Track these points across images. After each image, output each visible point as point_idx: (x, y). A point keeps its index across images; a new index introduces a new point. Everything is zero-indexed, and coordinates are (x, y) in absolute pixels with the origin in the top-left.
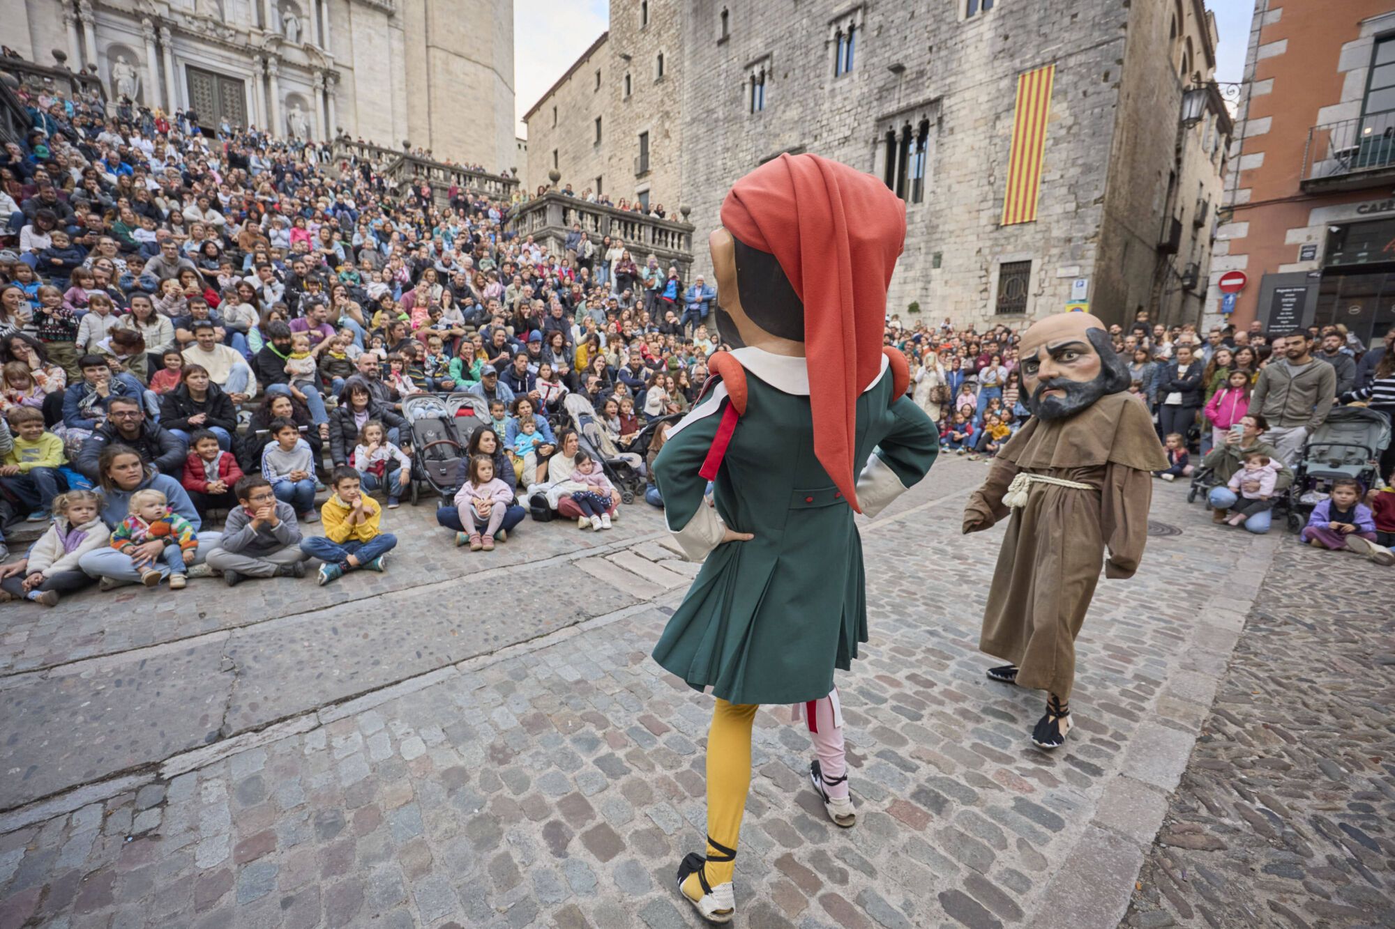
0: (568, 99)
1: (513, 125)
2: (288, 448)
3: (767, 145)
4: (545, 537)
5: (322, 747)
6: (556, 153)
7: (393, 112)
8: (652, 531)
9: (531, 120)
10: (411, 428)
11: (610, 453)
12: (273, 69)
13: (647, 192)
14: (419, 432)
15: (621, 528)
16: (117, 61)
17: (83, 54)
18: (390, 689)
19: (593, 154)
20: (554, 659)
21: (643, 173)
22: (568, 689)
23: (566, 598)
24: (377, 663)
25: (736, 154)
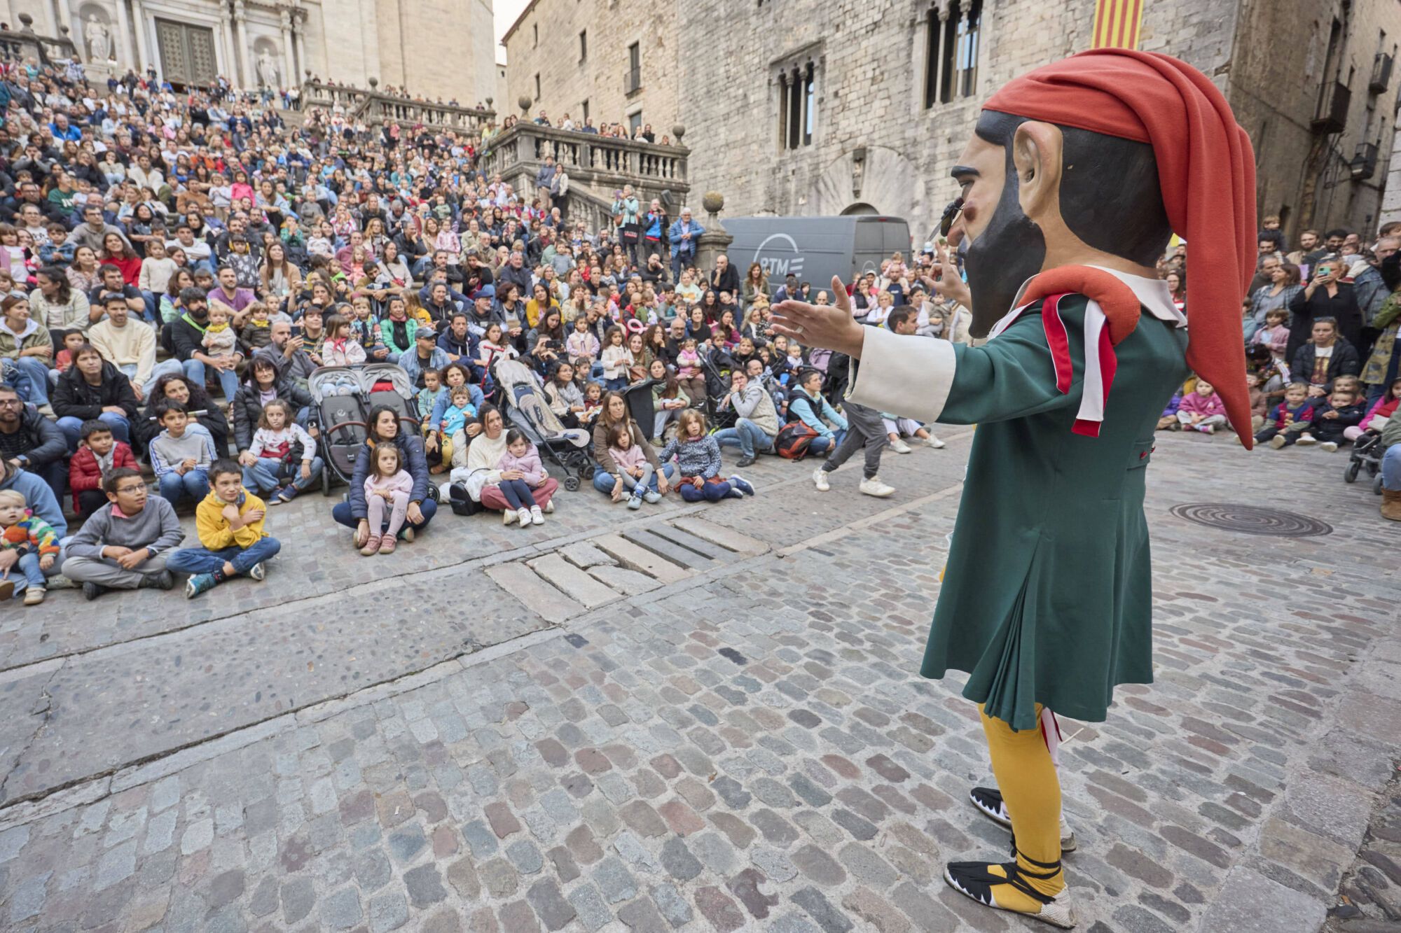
0: (549, 13)
1: (493, 50)
2: (178, 434)
3: (778, 44)
4: (462, 535)
5: (97, 828)
6: (538, 77)
7: (364, 47)
8: (593, 527)
9: (510, 43)
10: (317, 407)
11: (555, 429)
12: (239, 13)
13: (639, 113)
14: (327, 412)
15: (555, 523)
16: (89, 21)
17: (57, 17)
18: (208, 745)
19: (578, 75)
20: (414, 709)
21: (634, 91)
22: (415, 755)
23: (459, 620)
24: (206, 707)
25: (741, 58)
